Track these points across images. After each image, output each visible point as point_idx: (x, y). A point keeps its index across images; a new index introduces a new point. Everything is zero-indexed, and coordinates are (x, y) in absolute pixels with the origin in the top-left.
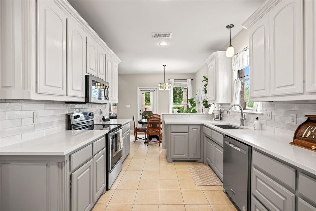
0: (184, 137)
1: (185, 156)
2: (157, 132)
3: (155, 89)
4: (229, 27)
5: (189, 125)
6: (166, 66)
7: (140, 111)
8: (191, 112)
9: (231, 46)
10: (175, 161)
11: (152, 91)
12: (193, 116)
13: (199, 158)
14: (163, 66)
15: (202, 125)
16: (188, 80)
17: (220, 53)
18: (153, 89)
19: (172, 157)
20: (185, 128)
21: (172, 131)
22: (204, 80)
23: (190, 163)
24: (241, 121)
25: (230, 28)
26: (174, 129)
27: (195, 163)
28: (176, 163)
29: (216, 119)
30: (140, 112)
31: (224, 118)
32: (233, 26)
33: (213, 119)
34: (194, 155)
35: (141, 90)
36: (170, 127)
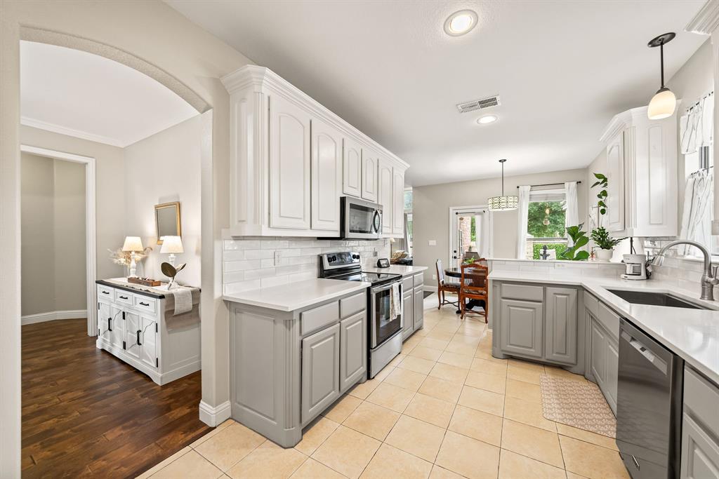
0: (531, 310)
1: (534, 352)
2: (482, 294)
3: (486, 210)
4: (658, 42)
5: (545, 285)
6: (505, 160)
7: (455, 252)
8: (575, 256)
9: (663, 89)
10: (510, 357)
11: (479, 213)
12: (563, 266)
13: (573, 362)
14: (500, 161)
15: (580, 288)
16: (567, 185)
17: (635, 111)
18: (481, 210)
19: (503, 349)
20: (537, 293)
21: (504, 295)
22: (598, 183)
23: (547, 370)
24: (703, 285)
25: (662, 44)
26: (507, 290)
27: (559, 372)
28: (512, 362)
29: (629, 277)
30: (455, 255)
31: (656, 275)
32: (673, 35)
33: (623, 276)
34: (557, 353)
35: (457, 213)
36: (498, 286)
